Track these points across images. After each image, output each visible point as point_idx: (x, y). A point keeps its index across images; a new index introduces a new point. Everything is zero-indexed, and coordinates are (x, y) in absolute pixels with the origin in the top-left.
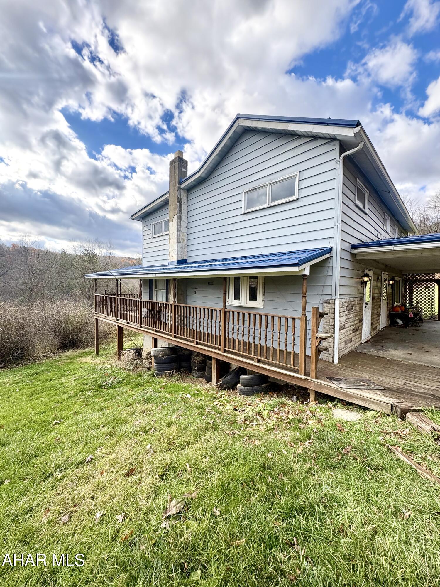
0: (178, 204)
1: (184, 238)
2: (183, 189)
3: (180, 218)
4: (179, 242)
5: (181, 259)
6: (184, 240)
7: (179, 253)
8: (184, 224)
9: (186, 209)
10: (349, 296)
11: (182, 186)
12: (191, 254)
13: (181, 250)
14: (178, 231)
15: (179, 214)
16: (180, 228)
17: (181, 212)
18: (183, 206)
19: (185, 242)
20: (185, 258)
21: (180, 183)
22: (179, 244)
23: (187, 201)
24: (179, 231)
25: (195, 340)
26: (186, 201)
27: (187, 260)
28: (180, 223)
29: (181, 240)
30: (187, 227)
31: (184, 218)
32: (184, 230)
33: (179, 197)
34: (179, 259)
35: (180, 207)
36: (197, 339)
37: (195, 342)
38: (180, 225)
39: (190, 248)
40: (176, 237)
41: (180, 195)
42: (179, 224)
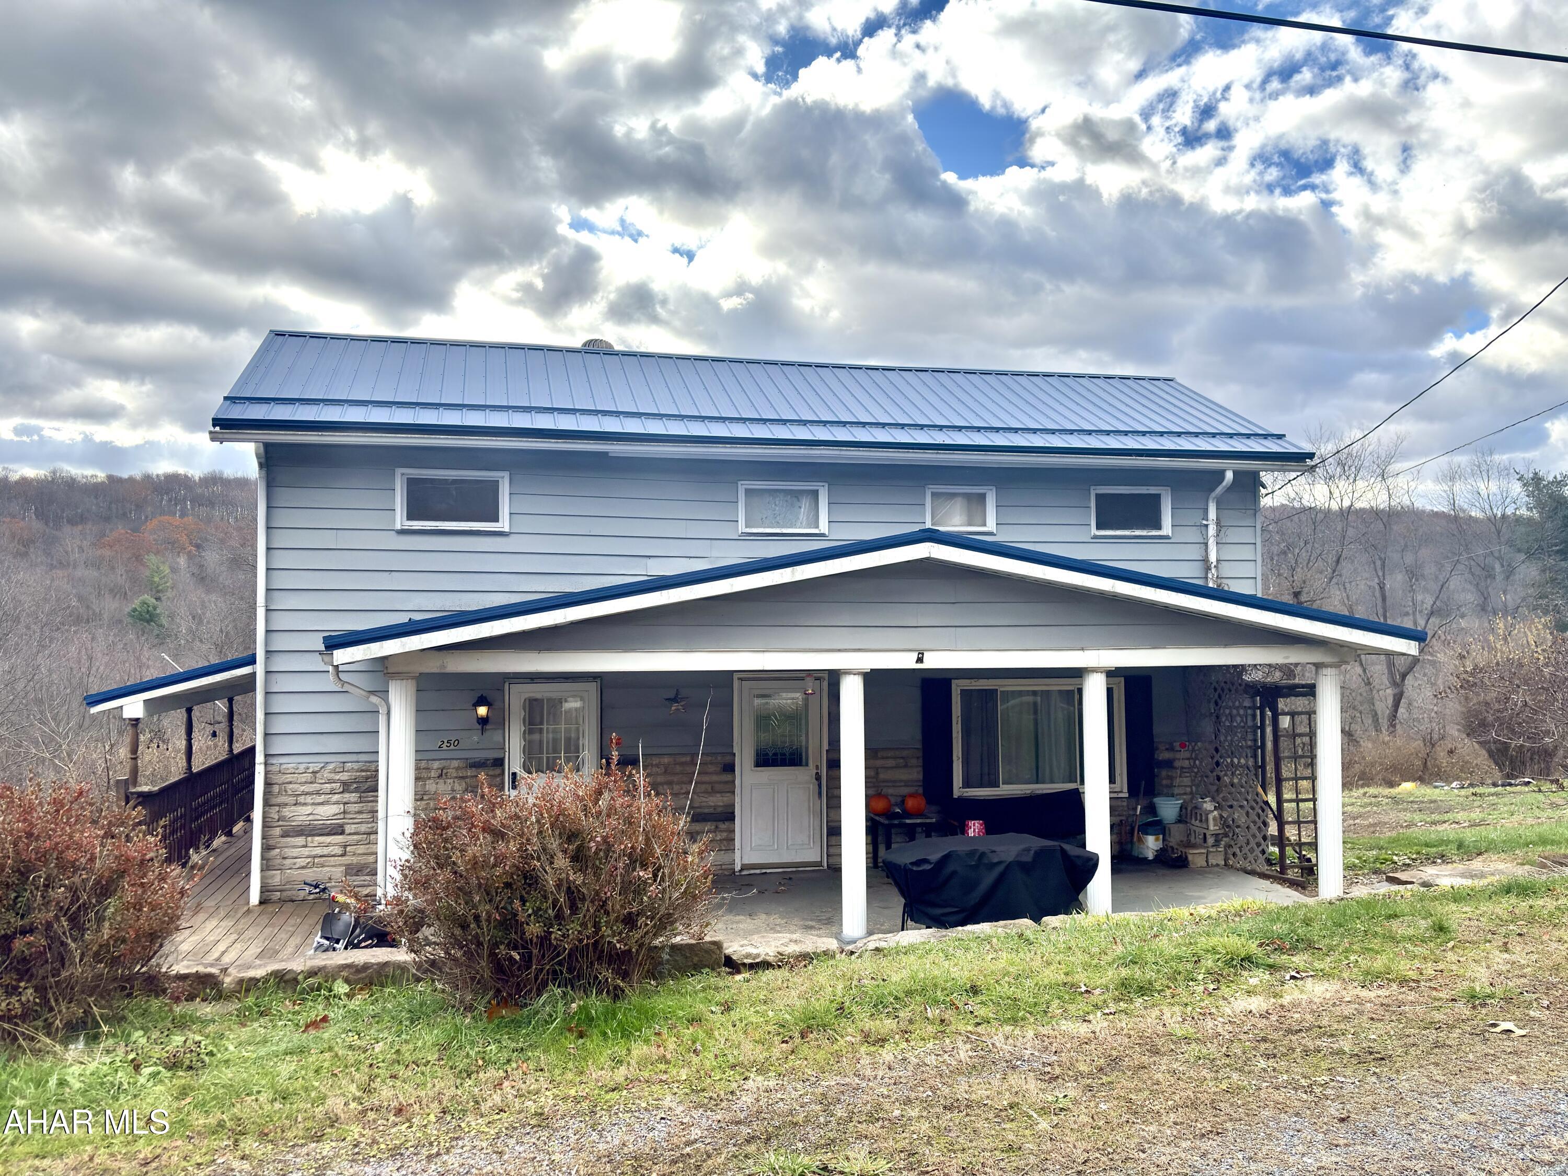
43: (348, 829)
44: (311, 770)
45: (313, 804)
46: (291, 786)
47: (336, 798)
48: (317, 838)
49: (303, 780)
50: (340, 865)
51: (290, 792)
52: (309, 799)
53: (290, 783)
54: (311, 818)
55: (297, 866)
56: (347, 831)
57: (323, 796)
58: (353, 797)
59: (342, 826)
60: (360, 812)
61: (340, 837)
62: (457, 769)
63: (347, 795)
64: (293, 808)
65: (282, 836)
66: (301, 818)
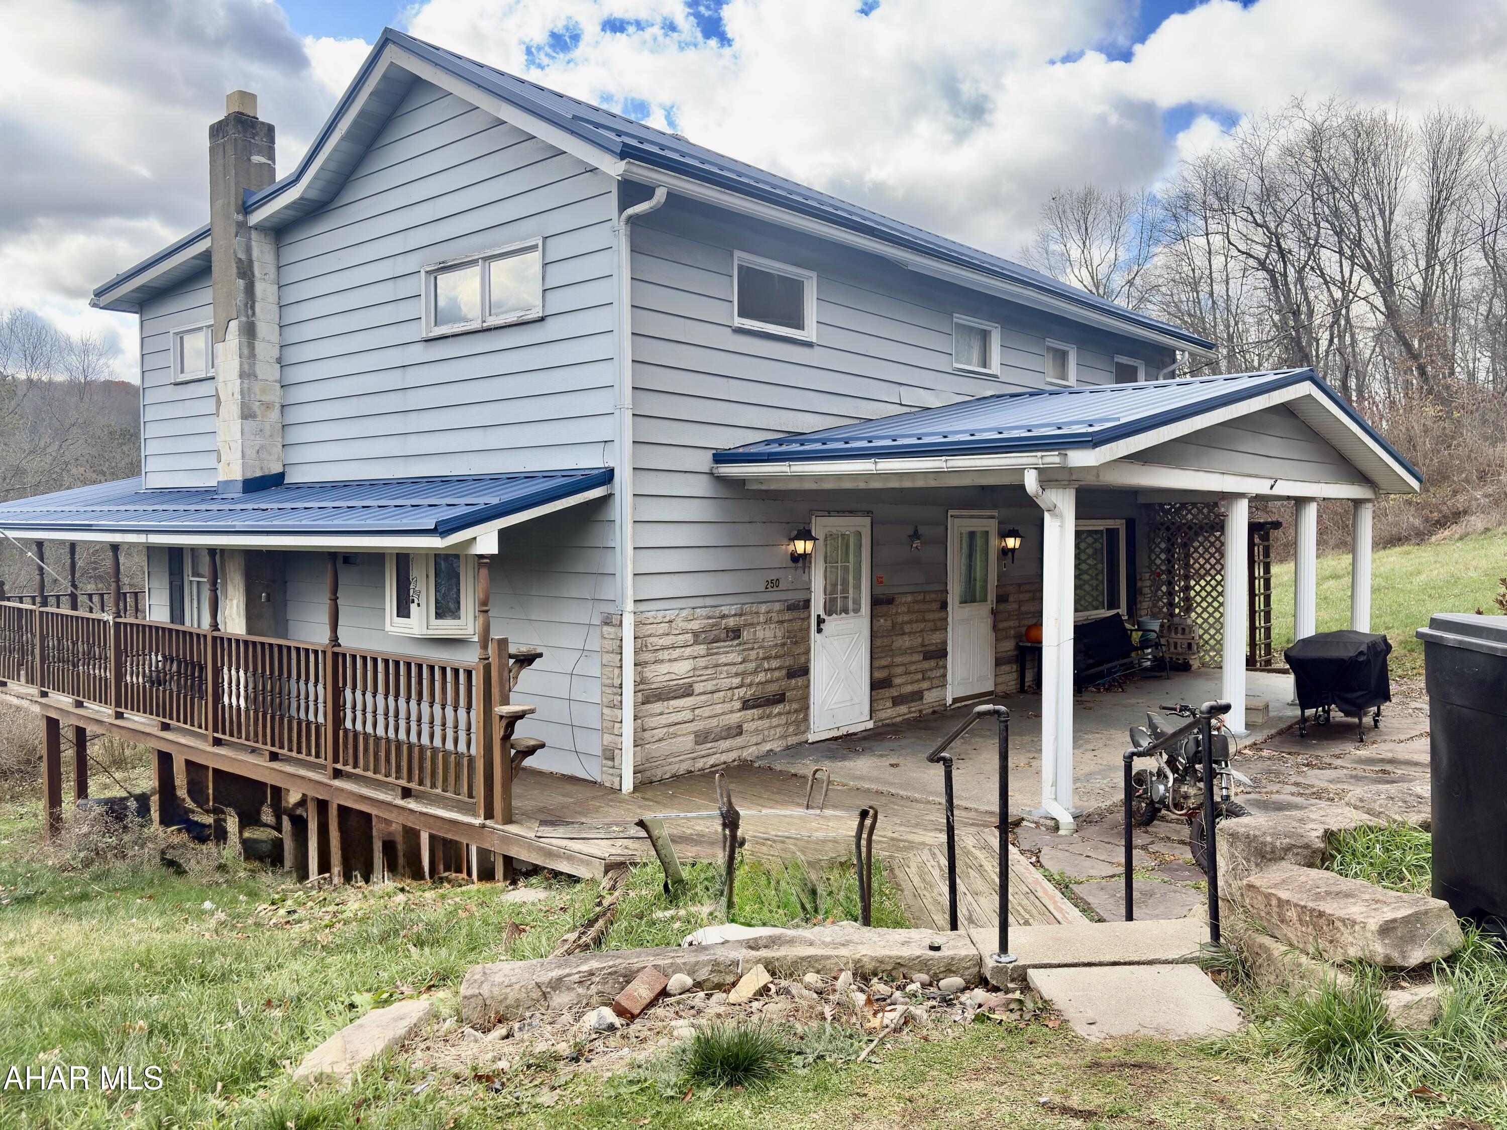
0: (241, 283)
1: (266, 398)
2: (256, 228)
3: (250, 331)
4: (247, 414)
5: (258, 474)
6: (268, 406)
7: (251, 453)
8: (266, 350)
9: (273, 298)
10: (709, 602)
11: (257, 217)
12: (296, 455)
13: (258, 442)
14: (242, 375)
15: (244, 319)
16: (252, 365)
17: (253, 308)
18: (259, 287)
19: (274, 415)
20: (276, 469)
21: (246, 209)
22: (249, 423)
23: (279, 268)
24: (247, 374)
25: (269, 747)
26: (272, 270)
27: (282, 476)
28: (252, 347)
29: (256, 406)
30: (279, 361)
31: (266, 329)
32: (268, 371)
33: (242, 256)
34: (250, 475)
35: (250, 290)
36: (273, 745)
37: (267, 753)
38: (252, 355)
39: (295, 436)
40: (238, 396)
41: (248, 250)
42: (246, 352)
43: (698, 688)
44: (667, 619)
45: (670, 660)
46: (651, 639)
47: (688, 651)
48: (672, 703)
49: (661, 632)
50: (689, 733)
51: (650, 648)
52: (665, 655)
53: (650, 636)
54: (667, 677)
55: (656, 738)
56: (697, 691)
57: (678, 650)
58: (701, 649)
59: (691, 685)
60: (706, 668)
61: (691, 698)
62: (779, 612)
63: (696, 648)
64: (653, 666)
65: (643, 704)
66: (659, 679)
